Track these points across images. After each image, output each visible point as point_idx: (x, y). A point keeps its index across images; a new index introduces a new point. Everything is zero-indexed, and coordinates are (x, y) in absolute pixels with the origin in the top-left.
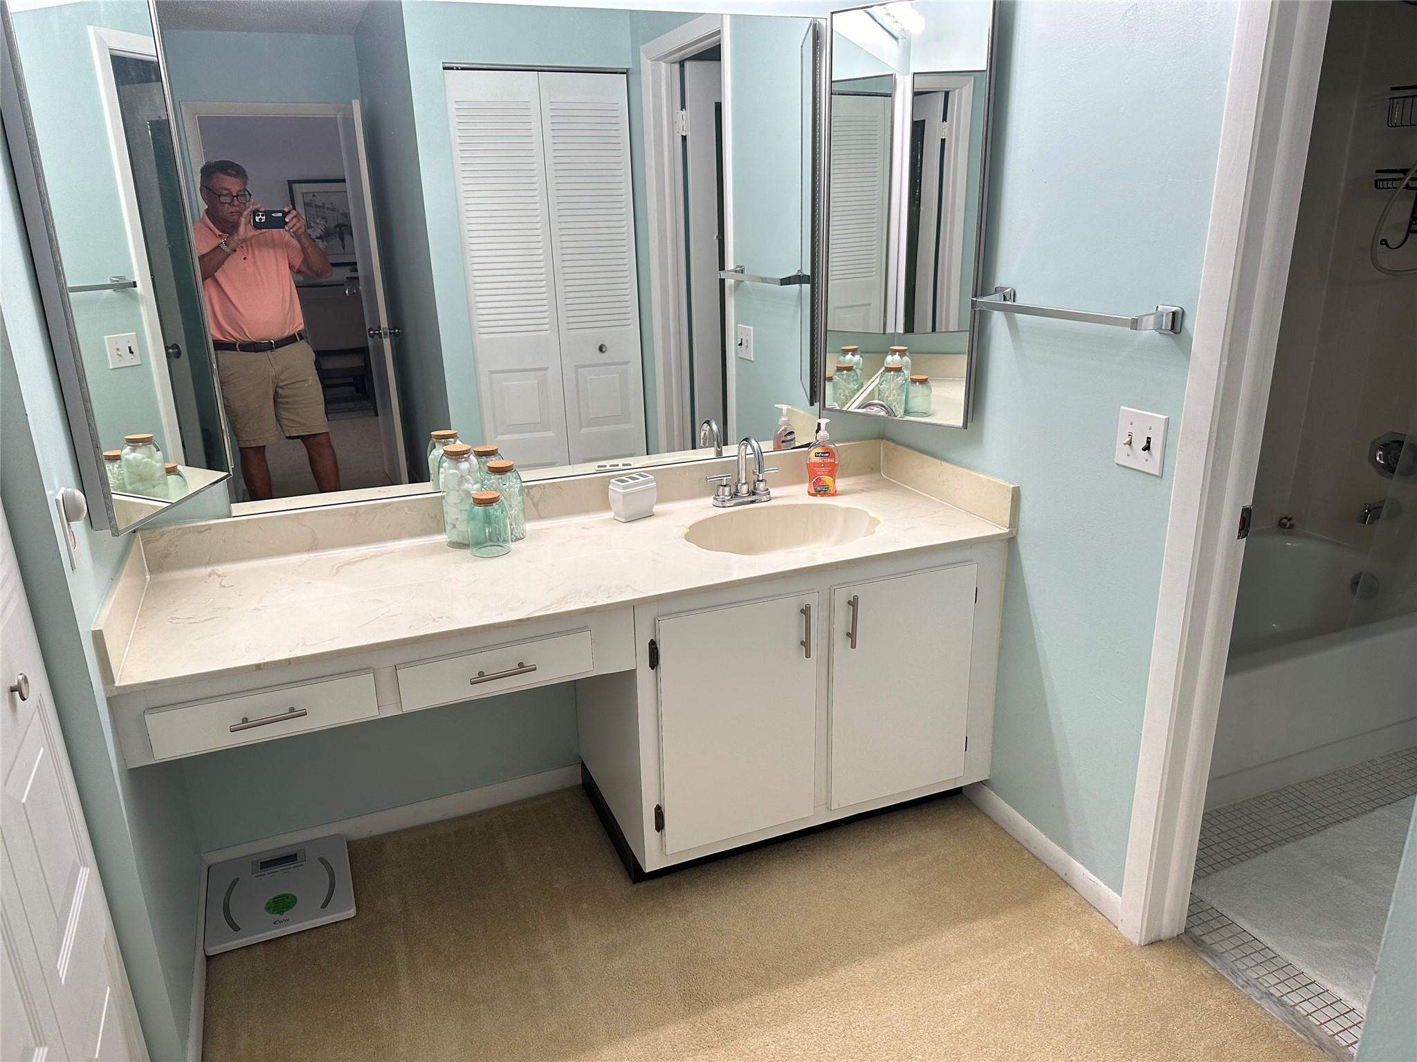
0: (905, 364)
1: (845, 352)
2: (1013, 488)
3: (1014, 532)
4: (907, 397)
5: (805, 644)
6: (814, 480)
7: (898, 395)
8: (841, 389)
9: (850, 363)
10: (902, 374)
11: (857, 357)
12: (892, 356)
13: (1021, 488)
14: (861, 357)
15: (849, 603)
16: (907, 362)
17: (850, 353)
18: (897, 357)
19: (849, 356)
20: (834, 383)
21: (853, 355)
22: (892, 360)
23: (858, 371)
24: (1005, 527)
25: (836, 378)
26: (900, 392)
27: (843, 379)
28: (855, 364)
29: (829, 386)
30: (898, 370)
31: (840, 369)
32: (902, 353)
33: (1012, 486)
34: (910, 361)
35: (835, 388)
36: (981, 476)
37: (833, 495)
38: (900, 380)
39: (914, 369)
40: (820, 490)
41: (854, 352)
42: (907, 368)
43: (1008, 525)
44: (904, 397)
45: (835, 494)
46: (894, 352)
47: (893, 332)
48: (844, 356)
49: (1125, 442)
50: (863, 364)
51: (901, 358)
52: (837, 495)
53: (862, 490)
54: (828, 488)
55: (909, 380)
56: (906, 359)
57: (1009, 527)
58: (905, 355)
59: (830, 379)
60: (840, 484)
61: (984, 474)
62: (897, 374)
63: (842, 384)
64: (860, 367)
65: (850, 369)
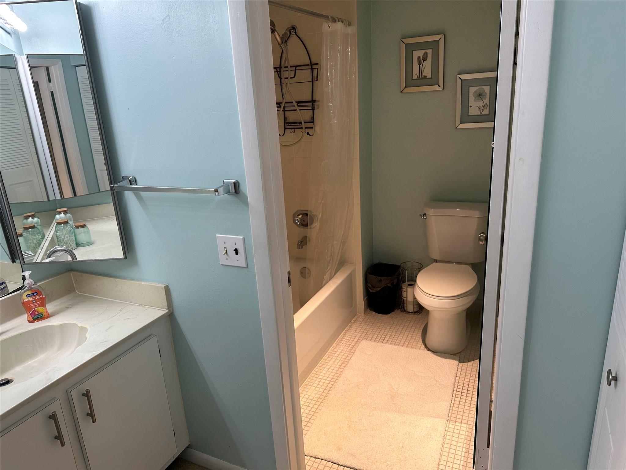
0: (69, 218)
1: (27, 217)
2: (165, 287)
3: (171, 310)
4: (75, 237)
5: (59, 437)
6: (31, 312)
7: (70, 236)
8: (31, 240)
9: (31, 224)
10: (69, 224)
11: (36, 219)
12: (59, 215)
13: (169, 286)
14: (39, 218)
15: (84, 395)
16: (70, 217)
17: (30, 218)
18: (62, 215)
19: (30, 219)
20: (24, 237)
21: (33, 218)
22: (60, 217)
23: (39, 227)
24: (165, 309)
25: (25, 234)
26: (70, 235)
27: (30, 234)
28: (36, 223)
29: (21, 239)
30: (66, 223)
31: (26, 229)
32: (65, 212)
33: (164, 286)
34: (71, 216)
35: (26, 240)
36: (143, 283)
37: (48, 317)
38: (68, 228)
39: (75, 220)
40: (37, 317)
41: (33, 216)
42: (70, 220)
43: (167, 308)
44: (74, 237)
45: (48, 316)
46: (59, 213)
47: (54, 199)
48: (27, 220)
49: (224, 253)
50: (41, 222)
51: (65, 215)
52: (50, 317)
53: (67, 308)
54: (43, 315)
55: (74, 227)
56: (68, 215)
57: (168, 308)
58: (67, 213)
59: (21, 235)
60: (50, 308)
61: (144, 282)
62: (65, 225)
63: (30, 237)
64: (39, 224)
65: (33, 227)
